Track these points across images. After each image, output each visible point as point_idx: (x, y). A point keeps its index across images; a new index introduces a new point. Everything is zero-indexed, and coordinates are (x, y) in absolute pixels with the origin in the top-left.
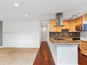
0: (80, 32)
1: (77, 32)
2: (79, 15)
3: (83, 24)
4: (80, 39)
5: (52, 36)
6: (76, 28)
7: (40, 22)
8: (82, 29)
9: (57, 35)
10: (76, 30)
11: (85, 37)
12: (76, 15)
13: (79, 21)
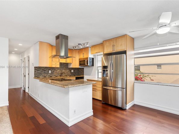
0: (83, 68)
1: (80, 68)
2: (88, 45)
3: (89, 58)
4: (83, 77)
5: (41, 74)
6: (80, 61)
7: (9, 40)
8: (87, 64)
9: (50, 72)
10: (80, 64)
11: (90, 75)
12: (84, 45)
13: (84, 52)
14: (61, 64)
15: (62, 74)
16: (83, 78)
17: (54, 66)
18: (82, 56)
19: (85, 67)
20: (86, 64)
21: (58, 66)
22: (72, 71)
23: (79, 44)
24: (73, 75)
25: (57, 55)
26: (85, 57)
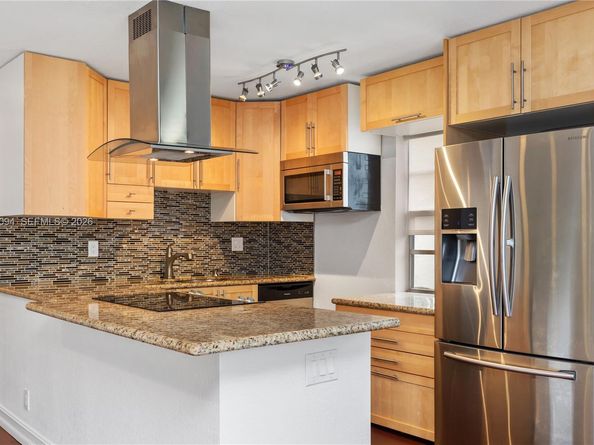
0: (310, 226)
2: (340, 71)
3: (346, 155)
5: (35, 262)
6: (287, 180)
8: (338, 196)
9: (93, 249)
10: (288, 200)
12: (314, 68)
13: (312, 118)
14: (163, 197)
15: (168, 261)
16: (305, 289)
17: (116, 212)
18: (302, 145)
19: (319, 216)
20: (328, 198)
21: (147, 212)
22: (237, 244)
23: (280, 65)
24: (238, 267)
25: (141, 140)
26: (322, 148)
